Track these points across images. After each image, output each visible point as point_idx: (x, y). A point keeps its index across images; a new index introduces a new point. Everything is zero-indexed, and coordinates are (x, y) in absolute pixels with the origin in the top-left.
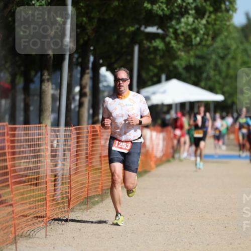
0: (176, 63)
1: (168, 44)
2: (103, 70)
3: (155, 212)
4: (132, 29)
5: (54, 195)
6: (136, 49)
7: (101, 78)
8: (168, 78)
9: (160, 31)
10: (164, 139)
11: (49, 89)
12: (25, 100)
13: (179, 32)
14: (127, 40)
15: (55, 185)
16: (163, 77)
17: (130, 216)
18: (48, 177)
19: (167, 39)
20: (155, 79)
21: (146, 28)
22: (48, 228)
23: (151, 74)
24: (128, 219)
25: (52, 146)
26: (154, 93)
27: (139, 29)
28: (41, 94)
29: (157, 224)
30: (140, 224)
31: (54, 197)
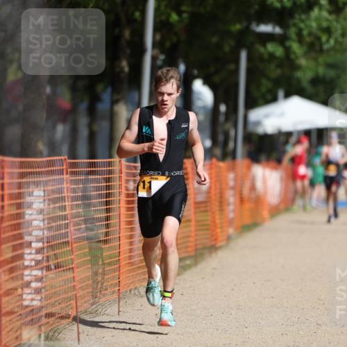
0: (299, 74)
1: (288, 50)
3: (269, 281)
4: (238, 27)
5: (130, 258)
6: (243, 55)
7: (195, 96)
9: (278, 30)
10: (281, 179)
12: (90, 126)
13: (305, 33)
14: (232, 43)
15: (131, 243)
16: (281, 94)
17: (235, 285)
18: (122, 231)
19: (288, 43)
20: (269, 97)
22: (121, 303)
23: (264, 89)
24: (233, 290)
25: (127, 189)
26: (267, 116)
27: (248, 27)
28: (112, 117)
29: (272, 297)
30: (248, 296)
31: (130, 259)
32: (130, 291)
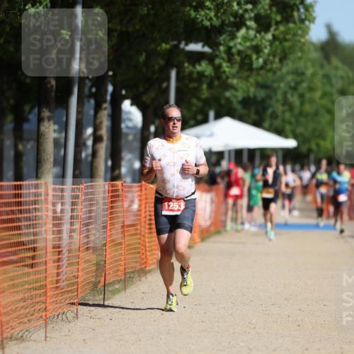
1: (217, 68)
2: (127, 105)
3: (200, 305)
5: (57, 281)
6: (173, 74)
7: (124, 116)
8: (218, 116)
9: (207, 49)
10: (212, 201)
11: (50, 131)
13: (234, 50)
15: (58, 267)
16: (212, 114)
18: (48, 255)
19: (217, 61)
20: (199, 117)
21: (187, 44)
22: (49, 328)
25: (55, 212)
27: (177, 47)
28: (39, 138)
29: (203, 322)
30: (178, 321)
31: (57, 283)
32: (58, 316)
